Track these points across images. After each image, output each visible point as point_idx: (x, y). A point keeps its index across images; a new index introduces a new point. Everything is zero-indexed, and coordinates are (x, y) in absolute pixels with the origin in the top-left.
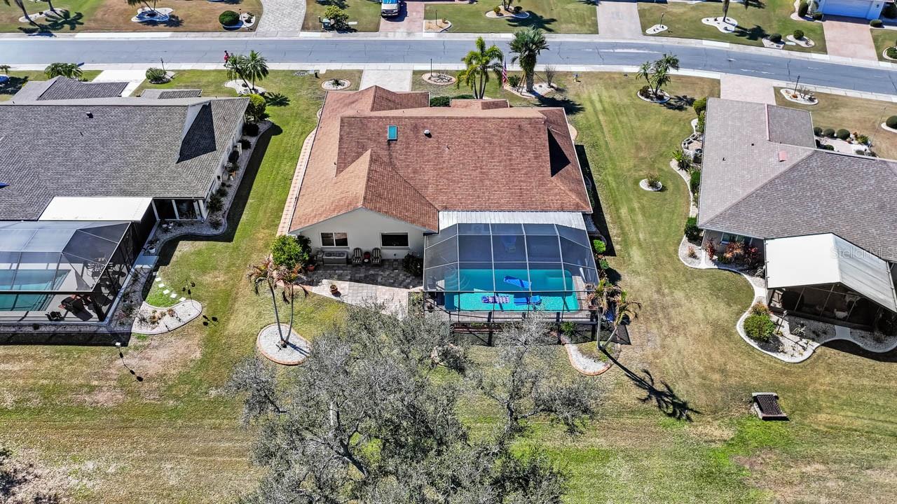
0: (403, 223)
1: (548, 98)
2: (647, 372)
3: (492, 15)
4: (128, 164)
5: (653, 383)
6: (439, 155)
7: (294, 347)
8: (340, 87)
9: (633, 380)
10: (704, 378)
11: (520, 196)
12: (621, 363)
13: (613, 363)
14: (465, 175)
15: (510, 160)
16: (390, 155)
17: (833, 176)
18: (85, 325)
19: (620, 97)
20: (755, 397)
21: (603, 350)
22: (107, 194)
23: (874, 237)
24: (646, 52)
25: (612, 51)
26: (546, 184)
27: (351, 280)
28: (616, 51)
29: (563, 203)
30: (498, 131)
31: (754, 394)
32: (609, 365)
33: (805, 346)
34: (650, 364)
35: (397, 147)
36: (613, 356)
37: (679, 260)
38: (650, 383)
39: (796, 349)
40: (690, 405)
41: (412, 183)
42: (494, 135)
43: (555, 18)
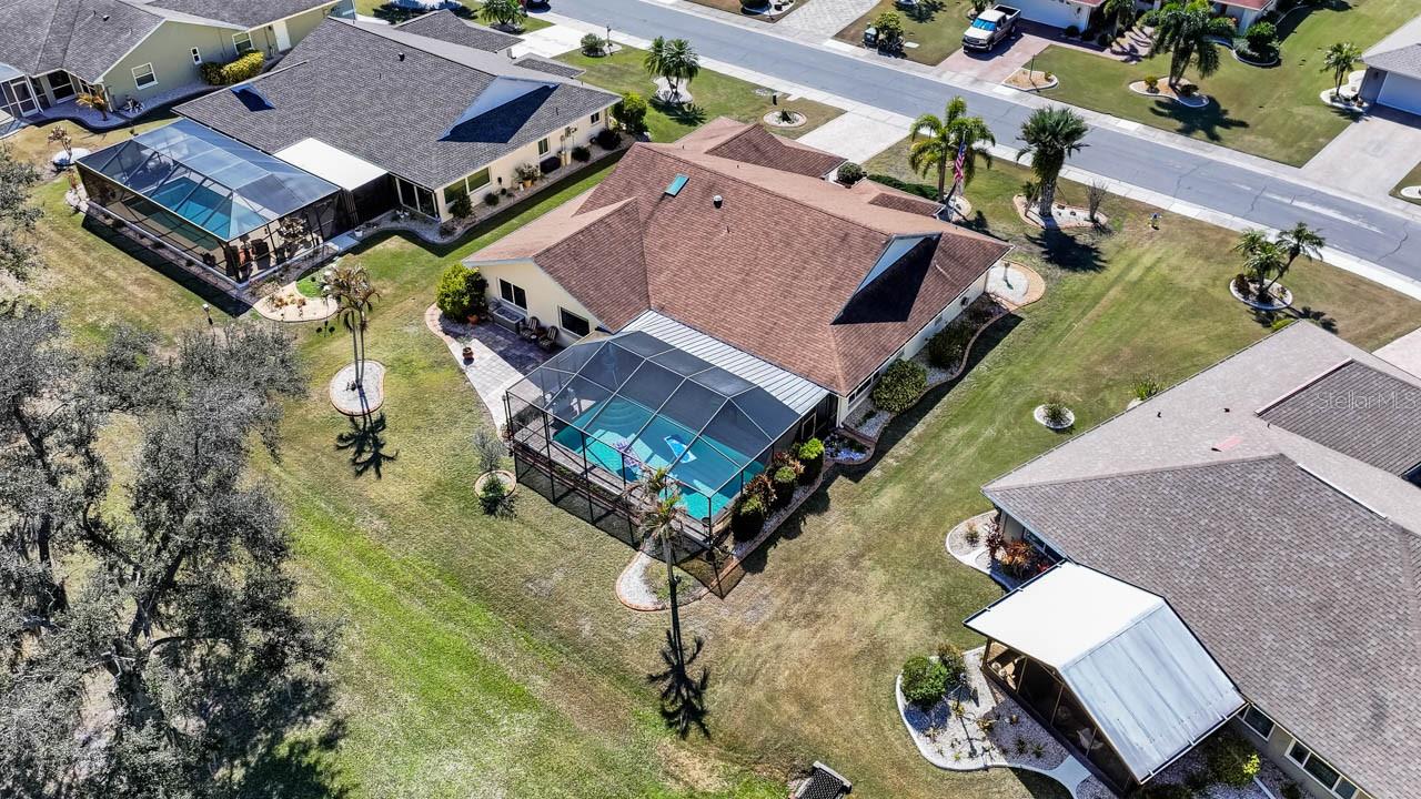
0: (575, 300)
1: (1065, 235)
2: (700, 645)
3: (1139, 88)
4: (395, 125)
5: (690, 662)
6: (709, 236)
7: (362, 395)
8: (785, 124)
9: (670, 641)
10: (771, 700)
11: (767, 333)
12: (679, 613)
13: (669, 606)
14: (719, 275)
15: (795, 278)
16: (652, 213)
17: (1276, 512)
18: (226, 281)
19: (1194, 274)
20: (815, 769)
21: (673, 585)
22: (354, 152)
23: (1259, 651)
24: (1355, 222)
25: (1288, 201)
26: (815, 331)
27: (500, 353)
28: (1296, 203)
29: (815, 367)
30: (813, 230)
31: (817, 764)
32: (660, 607)
33: (979, 751)
34: (717, 637)
35: (669, 206)
36: (679, 598)
37: (945, 534)
38: (687, 659)
39: (958, 747)
40: (708, 720)
41: (648, 258)
42: (802, 235)
43: (1248, 122)
